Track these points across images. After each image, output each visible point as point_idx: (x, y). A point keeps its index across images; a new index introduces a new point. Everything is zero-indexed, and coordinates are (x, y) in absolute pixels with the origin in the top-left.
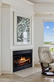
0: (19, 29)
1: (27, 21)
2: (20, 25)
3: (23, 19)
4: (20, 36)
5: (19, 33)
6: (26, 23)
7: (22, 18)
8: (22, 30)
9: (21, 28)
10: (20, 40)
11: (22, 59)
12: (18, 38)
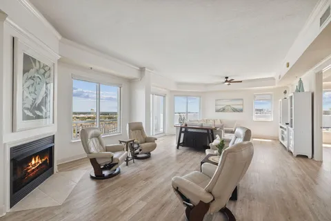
0: (28, 88)
1: (46, 72)
2: (30, 78)
3: (37, 64)
4: (30, 107)
5: (27, 97)
6: (44, 74)
7: (35, 60)
8: (35, 90)
9: (33, 85)
10: (31, 115)
11: (33, 162)
12: (26, 111)
